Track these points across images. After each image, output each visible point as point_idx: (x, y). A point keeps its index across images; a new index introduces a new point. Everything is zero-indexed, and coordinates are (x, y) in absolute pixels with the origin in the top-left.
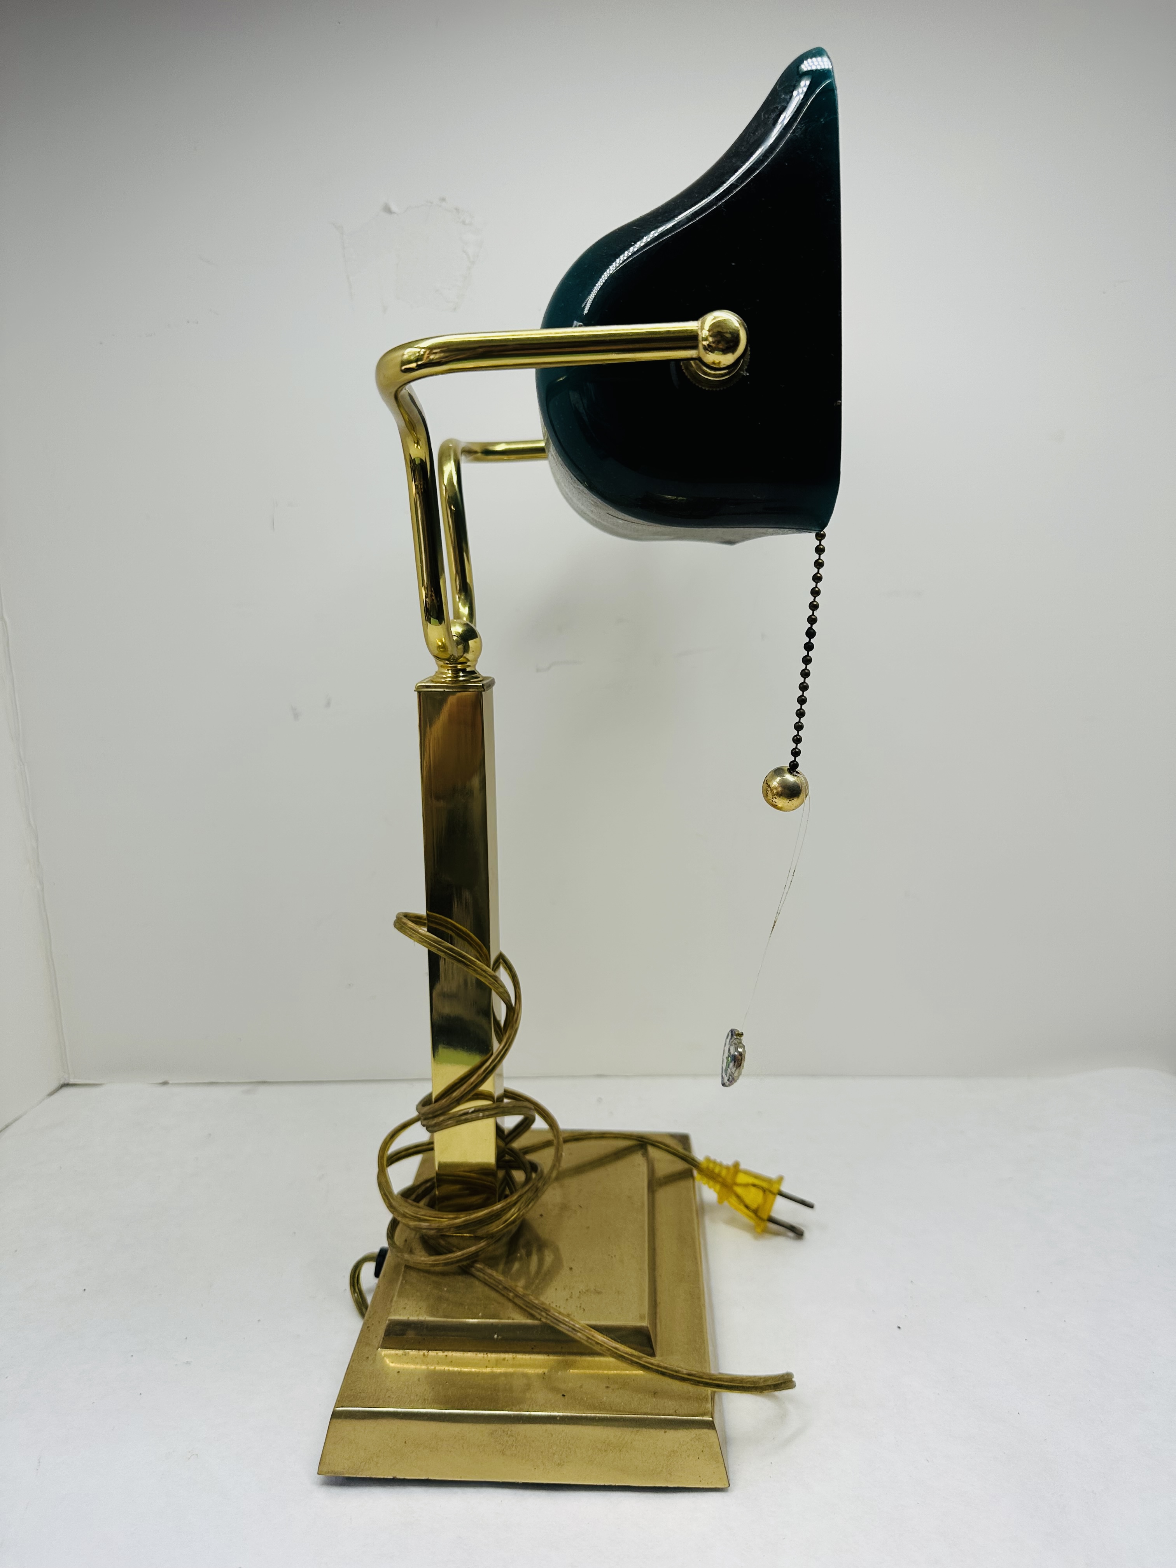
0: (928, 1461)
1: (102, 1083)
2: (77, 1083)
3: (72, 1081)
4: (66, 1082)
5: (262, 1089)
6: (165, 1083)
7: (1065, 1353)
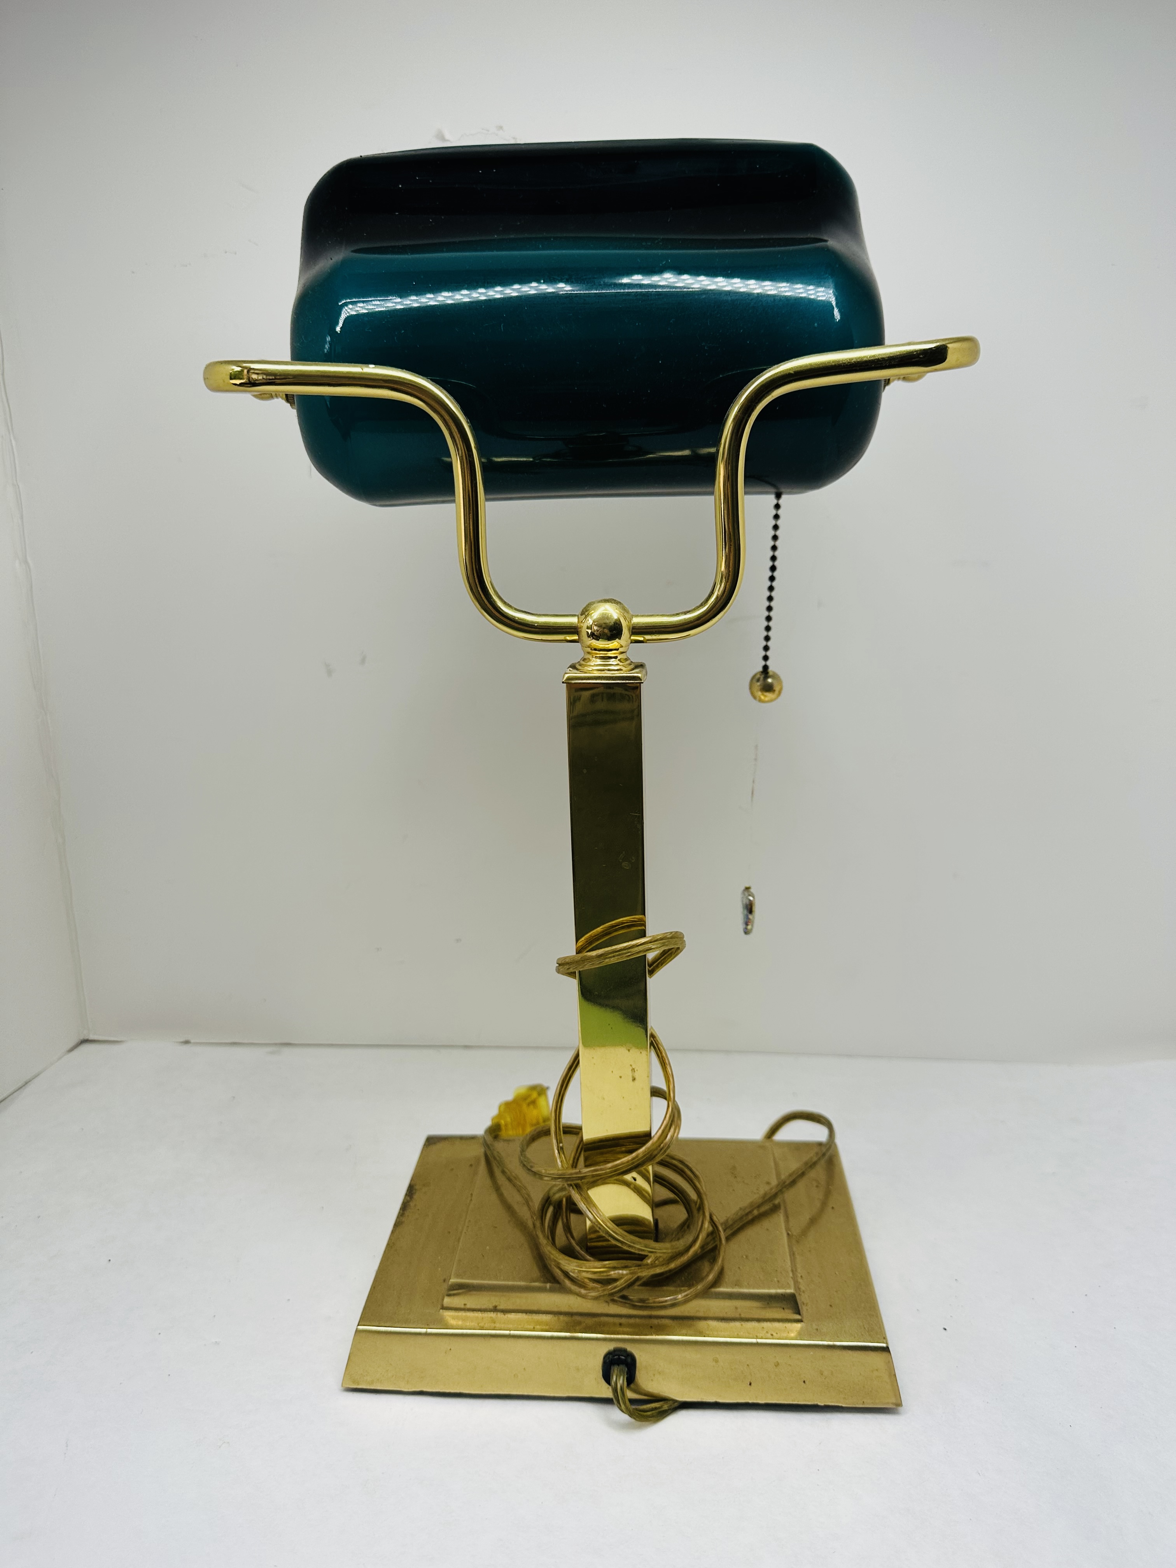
0: (979, 1474)
1: (122, 1040)
2: (100, 1039)
3: (91, 1037)
4: (86, 1038)
5: (286, 1050)
6: (187, 1042)
7: (1116, 1363)
